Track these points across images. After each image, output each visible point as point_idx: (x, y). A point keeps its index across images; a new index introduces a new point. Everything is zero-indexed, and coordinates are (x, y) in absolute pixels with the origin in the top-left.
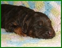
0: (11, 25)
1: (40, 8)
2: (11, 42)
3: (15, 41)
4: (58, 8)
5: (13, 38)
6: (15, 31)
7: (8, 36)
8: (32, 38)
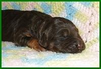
0: (23, 37)
1: (60, 12)
2: (27, 59)
3: (32, 58)
4: (86, 11)
5: (28, 54)
6: (29, 45)
7: (19, 51)
8: (55, 53)
